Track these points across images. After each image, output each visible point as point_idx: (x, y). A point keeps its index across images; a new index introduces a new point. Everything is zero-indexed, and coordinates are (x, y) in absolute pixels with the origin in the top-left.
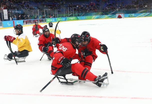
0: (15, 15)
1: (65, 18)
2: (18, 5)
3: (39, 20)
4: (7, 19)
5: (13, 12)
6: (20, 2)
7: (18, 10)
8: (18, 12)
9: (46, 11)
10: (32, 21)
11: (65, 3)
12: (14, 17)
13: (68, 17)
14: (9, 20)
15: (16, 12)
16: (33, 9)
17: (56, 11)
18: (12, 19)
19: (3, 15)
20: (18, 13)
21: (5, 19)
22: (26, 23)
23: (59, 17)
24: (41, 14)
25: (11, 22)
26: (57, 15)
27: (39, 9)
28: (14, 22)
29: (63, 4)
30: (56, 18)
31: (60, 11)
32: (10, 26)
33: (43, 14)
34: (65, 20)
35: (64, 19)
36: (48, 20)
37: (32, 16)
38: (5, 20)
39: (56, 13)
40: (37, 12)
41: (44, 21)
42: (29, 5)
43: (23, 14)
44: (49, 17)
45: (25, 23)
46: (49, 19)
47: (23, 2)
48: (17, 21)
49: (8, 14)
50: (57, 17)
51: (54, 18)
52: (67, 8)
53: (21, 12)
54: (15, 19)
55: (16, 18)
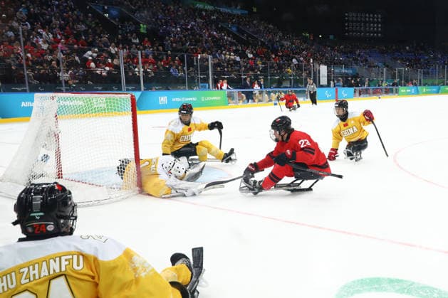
0: (341, 77)
1: (437, 87)
2: (348, 57)
3: (384, 90)
4: (326, 83)
5: (337, 71)
6: (351, 52)
7: (347, 67)
8: (347, 71)
9: (399, 72)
10: (371, 92)
11: (439, 56)
12: (338, 81)
13: (444, 85)
14: (328, 85)
15: (343, 71)
16: (374, 67)
17: (420, 72)
18: (334, 84)
19: (319, 77)
20: (347, 74)
21: (321, 84)
22: (360, 94)
23: (424, 85)
24: (390, 77)
25: (332, 90)
26: (420, 80)
27: (387, 66)
28: (337, 90)
29: (435, 58)
30: (419, 88)
31: (428, 73)
32: (329, 99)
33: (393, 77)
34: (437, 92)
35: (435, 89)
36: (402, 91)
37: (373, 80)
38: (322, 86)
39: (420, 76)
40: (382, 73)
41: (394, 92)
42: (369, 59)
43: (355, 76)
44: (405, 85)
45: (357, 94)
46: (405, 88)
47: (358, 52)
48: (343, 88)
49: (328, 76)
50: (420, 85)
51: (415, 87)
52: (444, 67)
53: (351, 72)
54: (339, 86)
55: (341, 84)
